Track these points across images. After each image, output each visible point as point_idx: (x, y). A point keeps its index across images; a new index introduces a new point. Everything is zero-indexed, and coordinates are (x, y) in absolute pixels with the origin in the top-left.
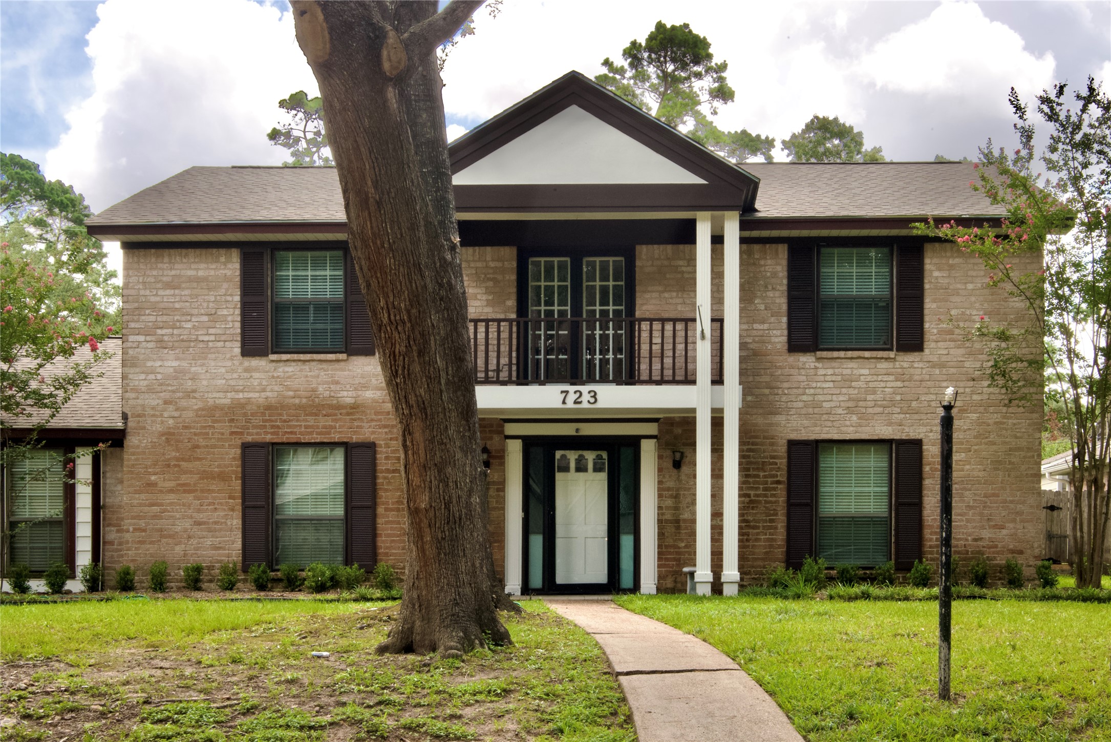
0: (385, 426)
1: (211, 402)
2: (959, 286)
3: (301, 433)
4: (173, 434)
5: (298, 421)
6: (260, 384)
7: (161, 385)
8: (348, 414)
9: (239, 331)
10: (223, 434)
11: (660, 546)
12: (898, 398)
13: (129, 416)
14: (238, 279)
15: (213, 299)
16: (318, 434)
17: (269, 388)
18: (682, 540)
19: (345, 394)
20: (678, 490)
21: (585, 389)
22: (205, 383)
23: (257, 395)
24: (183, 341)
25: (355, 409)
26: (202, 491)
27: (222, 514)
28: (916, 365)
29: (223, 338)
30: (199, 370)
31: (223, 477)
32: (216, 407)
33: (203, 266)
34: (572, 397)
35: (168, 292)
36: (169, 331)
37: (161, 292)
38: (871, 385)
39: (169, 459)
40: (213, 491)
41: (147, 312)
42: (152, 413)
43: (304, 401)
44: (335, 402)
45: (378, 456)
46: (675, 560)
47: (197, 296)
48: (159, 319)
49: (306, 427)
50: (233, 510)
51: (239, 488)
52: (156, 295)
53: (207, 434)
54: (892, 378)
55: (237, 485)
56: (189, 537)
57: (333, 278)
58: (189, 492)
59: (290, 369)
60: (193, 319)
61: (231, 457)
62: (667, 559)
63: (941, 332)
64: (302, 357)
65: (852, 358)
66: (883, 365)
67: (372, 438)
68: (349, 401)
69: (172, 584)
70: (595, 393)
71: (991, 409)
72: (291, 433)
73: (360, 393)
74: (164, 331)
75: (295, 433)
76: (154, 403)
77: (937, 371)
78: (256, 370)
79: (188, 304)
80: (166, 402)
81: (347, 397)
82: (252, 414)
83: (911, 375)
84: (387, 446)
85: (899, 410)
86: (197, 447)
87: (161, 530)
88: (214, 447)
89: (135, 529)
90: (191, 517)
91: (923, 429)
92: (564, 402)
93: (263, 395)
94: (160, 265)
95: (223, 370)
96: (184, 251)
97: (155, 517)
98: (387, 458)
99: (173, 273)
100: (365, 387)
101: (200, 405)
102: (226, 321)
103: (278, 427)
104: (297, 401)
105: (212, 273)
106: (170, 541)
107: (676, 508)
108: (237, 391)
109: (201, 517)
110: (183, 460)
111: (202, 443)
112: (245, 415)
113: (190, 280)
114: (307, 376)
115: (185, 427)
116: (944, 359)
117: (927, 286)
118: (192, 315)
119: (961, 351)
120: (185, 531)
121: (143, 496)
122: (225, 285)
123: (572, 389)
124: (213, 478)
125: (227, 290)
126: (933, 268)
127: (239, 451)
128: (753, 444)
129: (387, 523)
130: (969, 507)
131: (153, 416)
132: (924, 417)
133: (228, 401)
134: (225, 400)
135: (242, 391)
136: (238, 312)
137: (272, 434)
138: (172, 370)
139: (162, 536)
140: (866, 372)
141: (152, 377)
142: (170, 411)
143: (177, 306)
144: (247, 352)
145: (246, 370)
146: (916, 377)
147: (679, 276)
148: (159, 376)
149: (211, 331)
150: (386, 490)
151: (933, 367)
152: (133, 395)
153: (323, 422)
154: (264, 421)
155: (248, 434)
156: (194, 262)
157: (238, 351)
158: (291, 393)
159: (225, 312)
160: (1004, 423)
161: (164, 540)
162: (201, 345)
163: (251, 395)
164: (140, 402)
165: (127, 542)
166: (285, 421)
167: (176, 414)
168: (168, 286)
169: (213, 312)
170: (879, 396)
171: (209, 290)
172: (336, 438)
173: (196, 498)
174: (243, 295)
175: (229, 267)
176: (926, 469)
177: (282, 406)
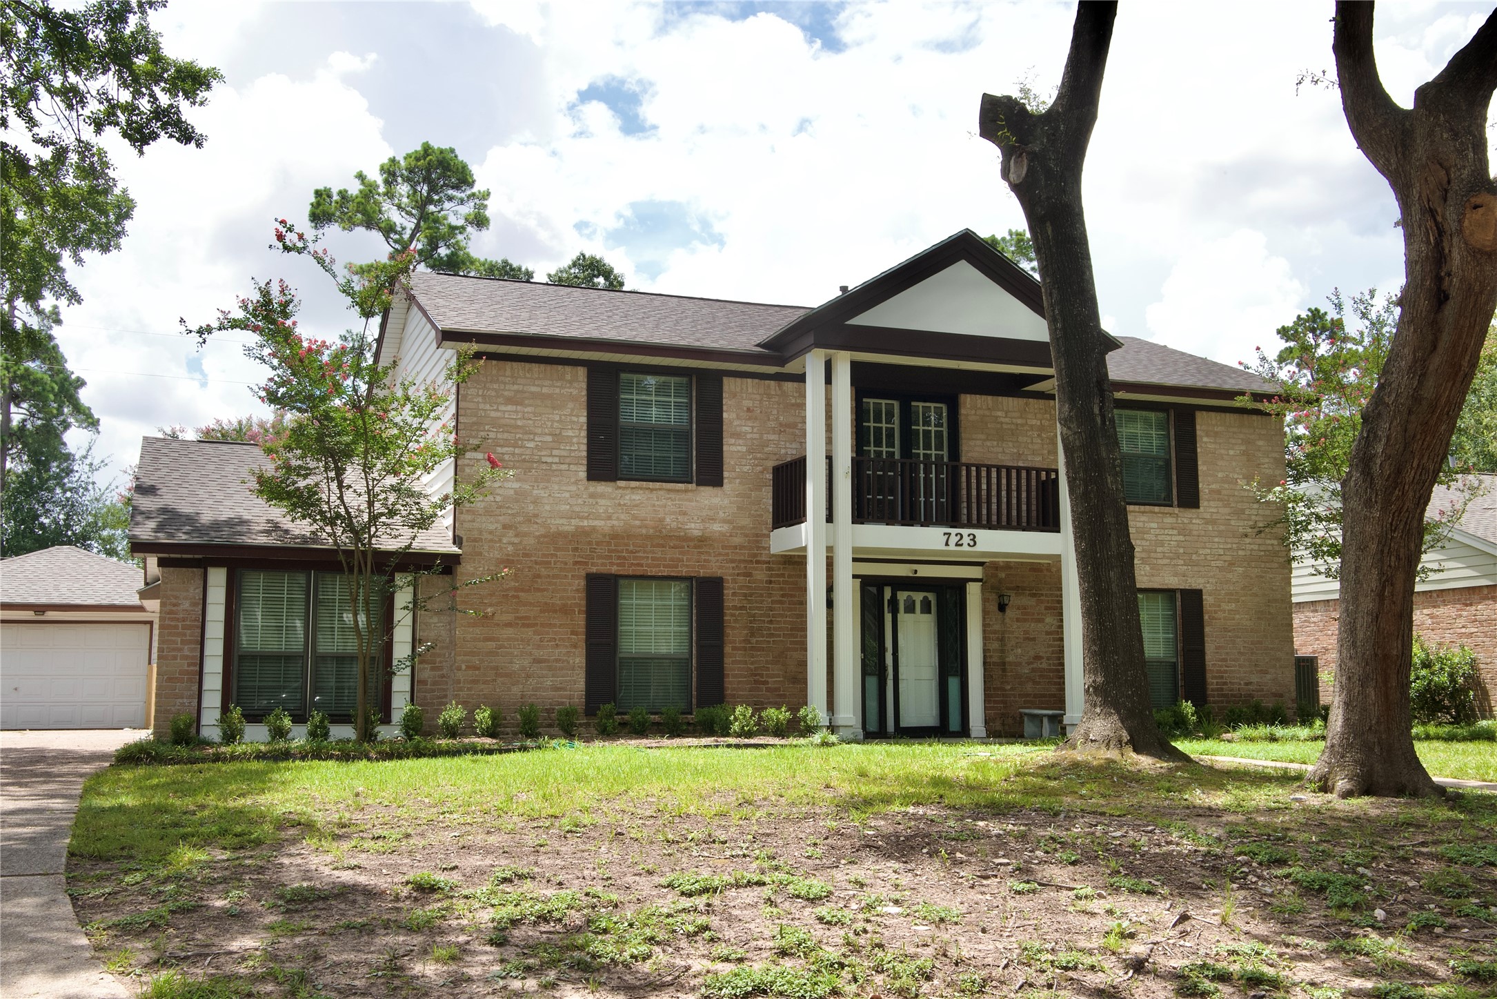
0: (732, 561)
1: (553, 529)
2: (1223, 452)
3: (648, 565)
5: (645, 552)
6: (606, 511)
7: (500, 507)
8: (695, 547)
9: (585, 454)
10: (566, 564)
11: (985, 690)
12: (1181, 551)
13: (464, 540)
14: (585, 399)
15: (557, 418)
16: (665, 566)
17: (615, 516)
18: (1008, 683)
19: (693, 526)
20: (1003, 633)
21: (965, 532)
22: (547, 508)
23: (603, 523)
24: (524, 461)
25: (703, 541)
26: (542, 625)
27: (564, 650)
28: (1194, 521)
29: (568, 460)
30: (542, 493)
32: (560, 535)
33: (547, 383)
34: (953, 540)
35: (509, 408)
36: (510, 449)
37: (502, 408)
38: (1160, 538)
39: (508, 590)
40: (555, 626)
41: (487, 427)
42: (490, 537)
43: (651, 531)
44: (682, 534)
45: (725, 592)
46: (1002, 702)
47: (540, 414)
48: (499, 436)
49: (654, 559)
50: (575, 647)
51: (583, 623)
52: (497, 410)
53: (549, 563)
54: (1175, 532)
55: (580, 620)
56: (528, 676)
57: (677, 405)
58: (528, 626)
59: (637, 497)
60: (537, 439)
61: (573, 591)
62: (995, 702)
63: (1212, 491)
64: (651, 485)
65: (1143, 512)
66: (1169, 520)
67: (719, 573)
68: (697, 533)
69: (508, 730)
70: (974, 536)
71: (1253, 564)
72: (638, 565)
73: (707, 525)
74: (505, 450)
75: (642, 566)
76: (492, 527)
77: (1210, 528)
78: (602, 496)
79: (531, 422)
80: (505, 527)
81: (694, 528)
82: (598, 543)
83: (1191, 530)
84: (734, 581)
85: (1182, 562)
86: (539, 576)
87: (496, 668)
88: (555, 577)
89: (468, 667)
90: (531, 654)
91: (1201, 581)
92: (947, 544)
93: (609, 523)
94: (501, 378)
95: (567, 495)
96: (527, 365)
97: (491, 654)
98: (734, 594)
99: (516, 387)
100: (712, 519)
101: (542, 531)
102: (572, 444)
103: (624, 558)
104: (644, 531)
105: (557, 391)
107: (1002, 651)
108: (582, 518)
109: (539, 653)
110: (523, 590)
111: (544, 572)
112: (590, 543)
113: (534, 396)
114: (654, 506)
115: (525, 555)
116: (1215, 516)
117: (1199, 450)
118: (535, 434)
119: (1227, 510)
120: (523, 669)
121: (478, 630)
122: (571, 405)
123: (954, 531)
124: (555, 611)
125: (572, 410)
126: (1203, 434)
127: (583, 583)
129: (734, 662)
130: (1240, 653)
131: (491, 541)
132: (1202, 569)
133: (571, 529)
134: (569, 526)
135: (587, 518)
136: (584, 433)
137: (618, 565)
138: (512, 492)
139: (498, 675)
140: (1154, 525)
141: (490, 498)
142: (510, 537)
143: (519, 423)
144: (592, 477)
145: (592, 496)
146: (1195, 533)
147: (999, 426)
148: (498, 499)
149: (555, 452)
150: (733, 628)
151: (1206, 523)
152: (469, 517)
153: (671, 554)
154: (610, 551)
155: (593, 564)
156: (539, 379)
157: (583, 474)
158: (637, 523)
159: (570, 433)
160: (1262, 577)
161: (500, 680)
162: (544, 467)
164: (476, 525)
165: (458, 682)
166: (632, 552)
167: (516, 540)
168: (509, 401)
169: (558, 432)
170: (1166, 550)
171: (554, 408)
172: (683, 571)
173: (536, 633)
174: (589, 417)
175: (575, 386)
176: (1206, 617)
177: (629, 537)
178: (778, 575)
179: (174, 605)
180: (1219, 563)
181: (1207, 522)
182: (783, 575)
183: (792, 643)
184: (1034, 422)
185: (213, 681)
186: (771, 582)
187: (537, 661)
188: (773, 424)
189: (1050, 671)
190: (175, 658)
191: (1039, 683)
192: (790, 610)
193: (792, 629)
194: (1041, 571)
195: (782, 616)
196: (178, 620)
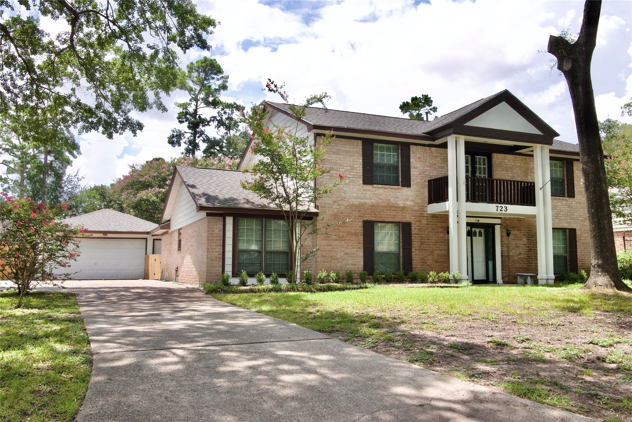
0: (414, 216)
1: (351, 203)
3: (385, 217)
4: (336, 215)
5: (383, 212)
6: (370, 196)
7: (332, 194)
8: (401, 210)
9: (362, 174)
10: (356, 216)
11: (502, 266)
12: (569, 214)
13: (320, 207)
14: (361, 153)
15: (352, 160)
16: (391, 218)
18: (510, 263)
20: (508, 244)
21: (503, 206)
22: (349, 195)
23: (368, 201)
25: (404, 208)
26: (348, 240)
27: (356, 250)
28: (573, 203)
29: (356, 176)
30: (347, 189)
31: (356, 234)
32: (353, 205)
33: (348, 146)
34: (499, 209)
35: (335, 156)
36: (335, 172)
37: (332, 156)
38: (562, 209)
40: (352, 240)
41: (327, 163)
42: (329, 206)
43: (386, 204)
44: (396, 205)
45: (412, 228)
46: (508, 270)
47: (346, 158)
49: (387, 215)
50: (359, 248)
51: (362, 239)
52: (330, 157)
53: (350, 216)
54: (567, 207)
55: (361, 238)
56: (343, 260)
57: (394, 156)
58: (343, 240)
59: (381, 191)
60: (345, 168)
61: (359, 227)
62: (505, 270)
63: (579, 191)
64: (386, 186)
66: (564, 202)
67: (410, 220)
68: (402, 205)
70: (507, 207)
72: (381, 217)
73: (405, 202)
74: (333, 172)
75: (383, 217)
76: (329, 202)
77: (578, 205)
78: (368, 190)
80: (334, 202)
81: (401, 203)
83: (572, 206)
84: (415, 224)
85: (569, 218)
87: (332, 256)
88: (352, 221)
89: (322, 256)
90: (344, 251)
91: (575, 225)
92: (497, 210)
93: (371, 201)
94: (332, 144)
95: (356, 190)
96: (341, 139)
97: (330, 251)
98: (415, 229)
99: (337, 148)
100: (407, 200)
101: (347, 204)
102: (357, 170)
103: (376, 214)
104: (383, 204)
105: (352, 149)
106: (335, 261)
107: (508, 251)
108: (361, 199)
109: (346, 251)
110: (340, 227)
112: (364, 209)
114: (387, 194)
115: (341, 213)
116: (580, 201)
117: (574, 176)
118: (344, 166)
120: (341, 257)
121: (325, 242)
122: (356, 155)
123: (499, 205)
124: (352, 235)
125: (357, 157)
126: (575, 170)
127: (362, 224)
128: (530, 228)
129: (415, 255)
131: (329, 207)
132: (576, 221)
133: (357, 203)
134: (356, 202)
135: (363, 199)
136: (361, 166)
137: (374, 217)
139: (332, 259)
140: (559, 204)
142: (335, 206)
143: (338, 162)
144: (364, 183)
145: (365, 190)
147: (506, 166)
149: (351, 173)
150: (415, 242)
153: (393, 213)
154: (371, 212)
155: (365, 217)
156: (345, 145)
157: (361, 182)
158: (381, 201)
159: (356, 166)
161: (333, 261)
162: (347, 179)
163: (366, 201)
165: (318, 262)
166: (379, 212)
167: (338, 207)
168: (334, 153)
169: (352, 166)
170: (563, 213)
171: (350, 156)
172: (397, 220)
173: (345, 243)
174: (363, 160)
175: (357, 148)
176: (577, 239)
177: (378, 206)
178: (430, 222)
179: (213, 231)
180: (582, 219)
181: (577, 203)
182: (432, 222)
183: (436, 247)
184: (518, 164)
185: (229, 261)
186: (428, 224)
187: (346, 254)
188: (428, 164)
189: (525, 259)
190: (213, 252)
191: (521, 263)
192: (435, 235)
193: (436, 242)
194: (521, 221)
195: (432, 237)
196: (214, 237)
